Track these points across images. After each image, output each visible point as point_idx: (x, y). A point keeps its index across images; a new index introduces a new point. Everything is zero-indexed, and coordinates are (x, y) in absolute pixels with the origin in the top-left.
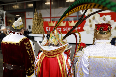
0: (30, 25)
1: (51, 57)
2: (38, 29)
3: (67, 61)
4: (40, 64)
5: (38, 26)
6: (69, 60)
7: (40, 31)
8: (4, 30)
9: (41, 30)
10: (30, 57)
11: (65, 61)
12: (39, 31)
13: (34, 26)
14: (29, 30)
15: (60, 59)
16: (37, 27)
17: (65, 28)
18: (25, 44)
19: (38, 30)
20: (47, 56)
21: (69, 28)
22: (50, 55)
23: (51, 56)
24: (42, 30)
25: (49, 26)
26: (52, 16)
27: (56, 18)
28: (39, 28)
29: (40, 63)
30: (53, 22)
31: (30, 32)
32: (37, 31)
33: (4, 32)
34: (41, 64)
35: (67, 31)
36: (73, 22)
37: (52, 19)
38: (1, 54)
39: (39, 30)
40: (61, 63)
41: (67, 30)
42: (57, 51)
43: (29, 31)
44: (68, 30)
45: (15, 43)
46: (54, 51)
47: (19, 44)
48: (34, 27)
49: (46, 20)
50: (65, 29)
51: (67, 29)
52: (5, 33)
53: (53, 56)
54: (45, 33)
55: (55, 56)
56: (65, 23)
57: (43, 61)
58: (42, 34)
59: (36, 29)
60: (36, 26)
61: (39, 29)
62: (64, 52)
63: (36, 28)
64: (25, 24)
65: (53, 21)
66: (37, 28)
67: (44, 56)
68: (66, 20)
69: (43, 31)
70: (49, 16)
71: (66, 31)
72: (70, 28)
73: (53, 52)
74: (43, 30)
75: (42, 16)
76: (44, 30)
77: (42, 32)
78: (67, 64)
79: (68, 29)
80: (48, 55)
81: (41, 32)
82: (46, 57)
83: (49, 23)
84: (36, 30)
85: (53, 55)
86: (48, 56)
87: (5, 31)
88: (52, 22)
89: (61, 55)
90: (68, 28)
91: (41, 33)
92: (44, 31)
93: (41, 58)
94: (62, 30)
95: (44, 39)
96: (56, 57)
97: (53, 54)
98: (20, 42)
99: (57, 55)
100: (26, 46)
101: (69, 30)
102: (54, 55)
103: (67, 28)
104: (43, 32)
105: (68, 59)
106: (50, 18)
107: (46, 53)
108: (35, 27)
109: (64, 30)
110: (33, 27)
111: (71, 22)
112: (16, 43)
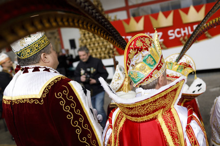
0: (72, 38)
1: (139, 119)
2: (96, 45)
3: (188, 127)
4: (115, 142)
5: (95, 37)
6: (194, 125)
7: (104, 49)
8: (4, 63)
9: (106, 48)
10: (79, 132)
11: (185, 129)
12: (99, 50)
13: (83, 38)
14: (71, 52)
15: (166, 122)
16: (93, 39)
17: (172, 31)
18: (58, 95)
19: (97, 49)
20: (129, 118)
21: (184, 30)
22: (137, 116)
23: (140, 116)
24: (108, 47)
25: (127, 31)
26: (130, 4)
27: (142, 8)
28: (99, 43)
29: (115, 139)
30: (137, 20)
31: (74, 57)
32: (95, 51)
33: (5, 68)
34: (117, 141)
35: (179, 38)
36: (192, 10)
37: (131, 11)
38: (6, 131)
39: (101, 48)
40: (172, 135)
41: (178, 36)
42: (154, 102)
43: (72, 56)
44: (183, 35)
45: (30, 99)
46: (145, 103)
47: (39, 100)
48: (85, 41)
49: (116, 17)
50: (172, 35)
51: (179, 33)
52: (9, 71)
53: (145, 118)
54: (117, 53)
55: (151, 116)
56: (171, 16)
57: (121, 133)
58: (110, 57)
59: (92, 45)
60: (91, 39)
61: (101, 44)
62: (178, 100)
63: (90, 45)
64: (58, 37)
65: (134, 16)
66: (94, 44)
67: (124, 119)
68: (171, 9)
69: (111, 49)
70: (123, 5)
71: (176, 37)
72: (186, 28)
73: (143, 106)
74: (112, 46)
75: (101, 7)
76: (114, 47)
77: (109, 53)
78: (190, 137)
79: (183, 32)
80: (132, 116)
81: (106, 52)
82: (127, 121)
83: (125, 24)
84: (93, 50)
85: (144, 115)
86: (134, 119)
87: (7, 64)
88: (132, 20)
89: (170, 111)
90: (182, 29)
91: (107, 56)
92: (115, 49)
93: (116, 125)
94: (165, 37)
95: (116, 72)
96: (155, 118)
97: (143, 112)
98: (44, 93)
99: (156, 113)
100: (62, 103)
101: (185, 34)
102: (147, 114)
103: (178, 30)
104: (113, 52)
105: (192, 121)
106: (126, 8)
107: (126, 111)
108: (89, 40)
109: (171, 38)
110: (82, 41)
111: (186, 11)
112: (34, 99)
